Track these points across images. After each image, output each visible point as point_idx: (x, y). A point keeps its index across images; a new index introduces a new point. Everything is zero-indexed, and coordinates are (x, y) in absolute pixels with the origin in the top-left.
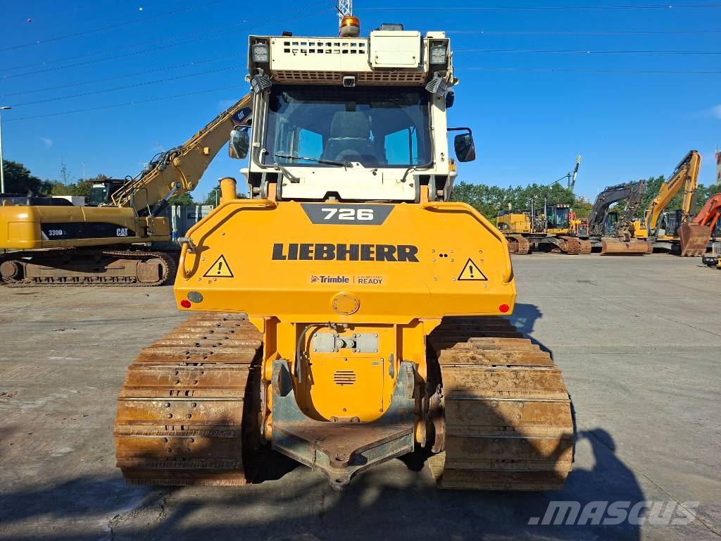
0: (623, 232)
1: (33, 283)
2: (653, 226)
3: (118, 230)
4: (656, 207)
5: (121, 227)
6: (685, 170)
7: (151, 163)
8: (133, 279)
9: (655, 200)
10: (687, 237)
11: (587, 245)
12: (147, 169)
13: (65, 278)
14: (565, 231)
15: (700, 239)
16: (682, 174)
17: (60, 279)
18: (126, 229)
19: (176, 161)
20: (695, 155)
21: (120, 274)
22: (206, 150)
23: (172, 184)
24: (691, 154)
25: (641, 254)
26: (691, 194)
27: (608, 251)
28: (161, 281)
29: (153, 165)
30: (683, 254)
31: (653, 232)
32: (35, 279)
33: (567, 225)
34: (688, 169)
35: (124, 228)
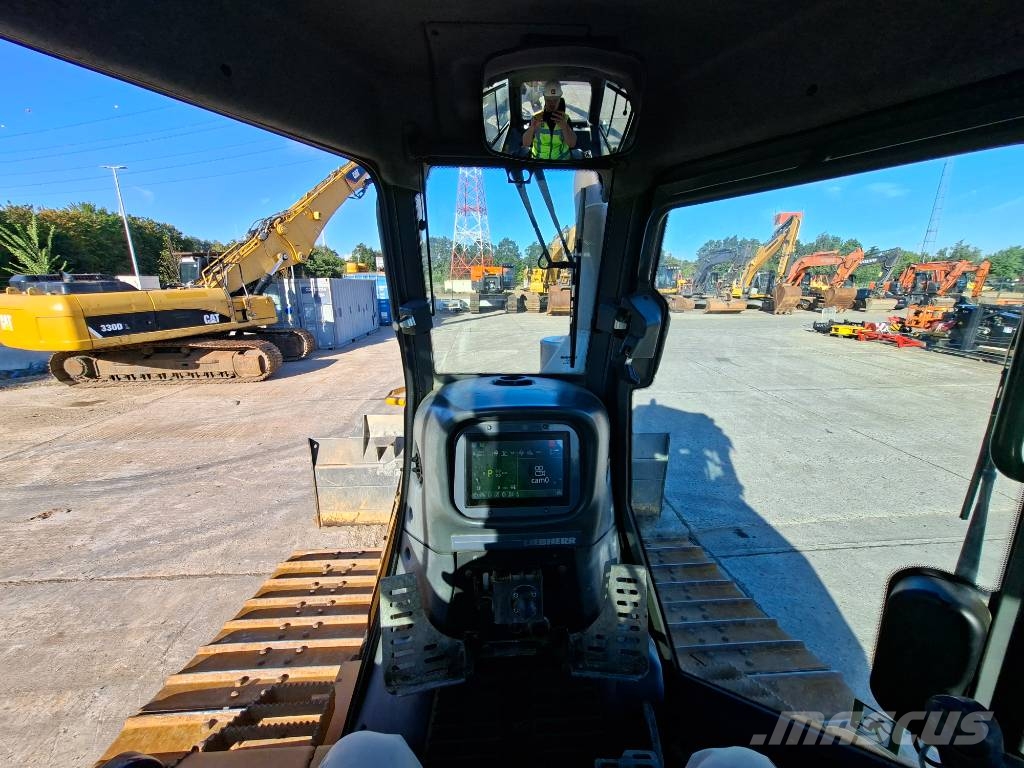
0: (725, 292)
1: (111, 382)
2: (747, 285)
3: (205, 316)
4: (752, 268)
5: (209, 313)
6: (784, 234)
7: (250, 232)
8: (231, 374)
9: (752, 262)
10: (781, 297)
11: (691, 302)
12: (245, 239)
13: (149, 376)
14: (674, 290)
15: (792, 299)
16: (780, 238)
17: (143, 376)
18: (217, 315)
19: (280, 229)
20: (795, 221)
21: (215, 369)
22: (316, 215)
23: (279, 256)
24: (792, 218)
25: (738, 312)
26: (787, 257)
27: (711, 309)
28: (264, 375)
29: (253, 233)
30: (776, 312)
31: (746, 290)
32: (113, 377)
33: (675, 286)
34: (787, 232)
35: (214, 313)
